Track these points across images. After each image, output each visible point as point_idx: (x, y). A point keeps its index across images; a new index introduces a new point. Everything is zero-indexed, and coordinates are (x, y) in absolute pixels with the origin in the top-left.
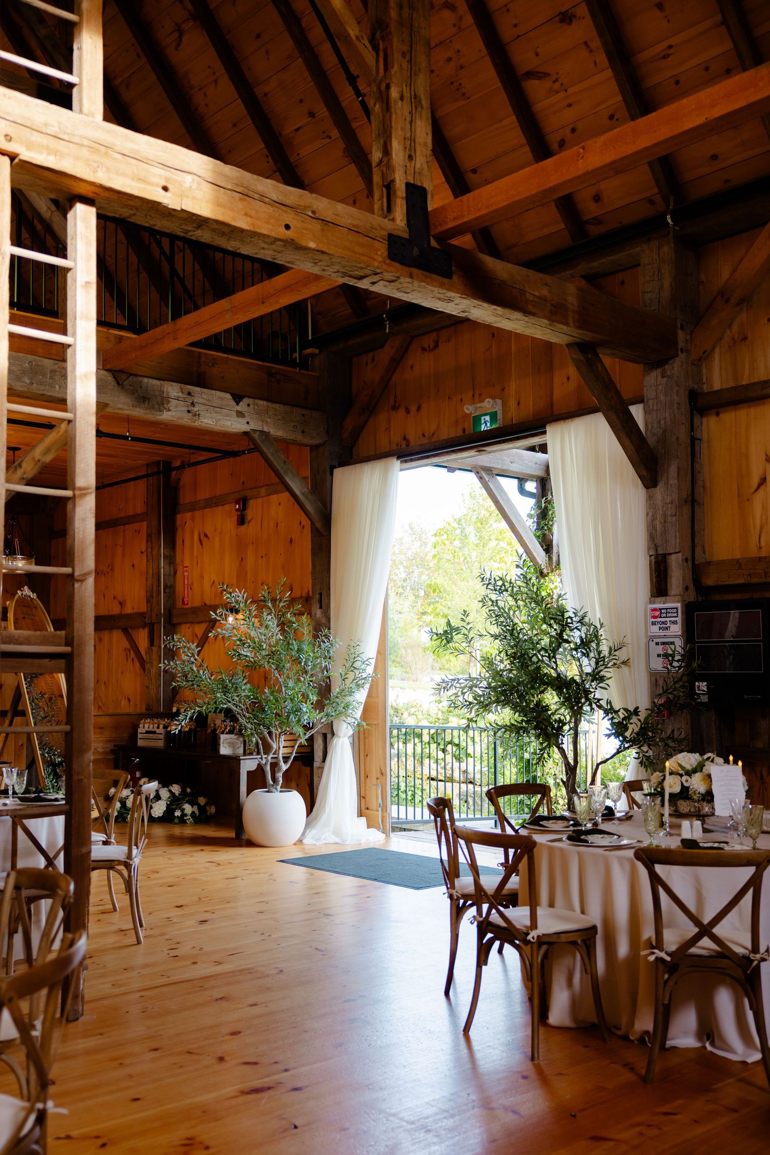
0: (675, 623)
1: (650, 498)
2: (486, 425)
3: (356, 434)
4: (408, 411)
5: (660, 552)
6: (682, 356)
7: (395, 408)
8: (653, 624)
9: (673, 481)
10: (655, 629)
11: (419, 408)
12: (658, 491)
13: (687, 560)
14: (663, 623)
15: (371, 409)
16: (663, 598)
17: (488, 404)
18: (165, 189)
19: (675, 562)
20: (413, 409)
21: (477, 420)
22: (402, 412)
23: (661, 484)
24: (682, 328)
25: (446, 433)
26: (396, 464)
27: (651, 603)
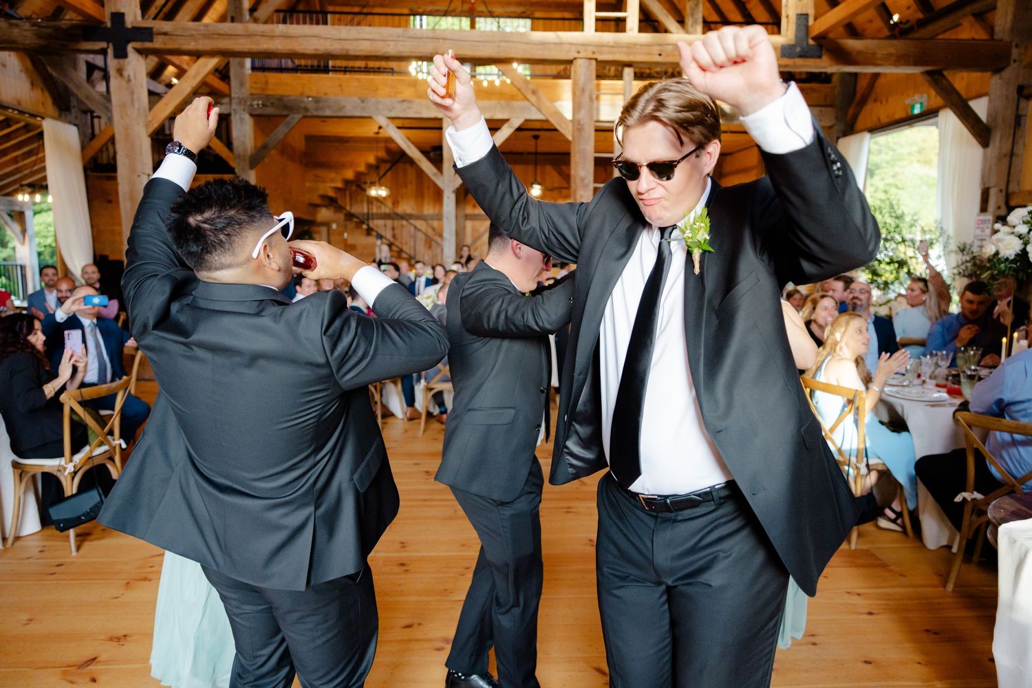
0: (987, 228)
1: (985, 155)
2: (917, 111)
3: (855, 117)
4: (881, 102)
5: (987, 186)
6: (1013, 65)
7: (875, 101)
8: (978, 228)
9: (997, 144)
10: (978, 232)
11: (887, 101)
12: (989, 150)
13: (1001, 191)
14: (983, 228)
15: (863, 102)
16: (984, 214)
17: (917, 97)
18: (660, 55)
19: (993, 192)
20: (884, 101)
21: (913, 107)
22: (878, 104)
23: (991, 145)
24: (1017, 46)
25: (899, 115)
26: (867, 136)
27: (978, 215)
